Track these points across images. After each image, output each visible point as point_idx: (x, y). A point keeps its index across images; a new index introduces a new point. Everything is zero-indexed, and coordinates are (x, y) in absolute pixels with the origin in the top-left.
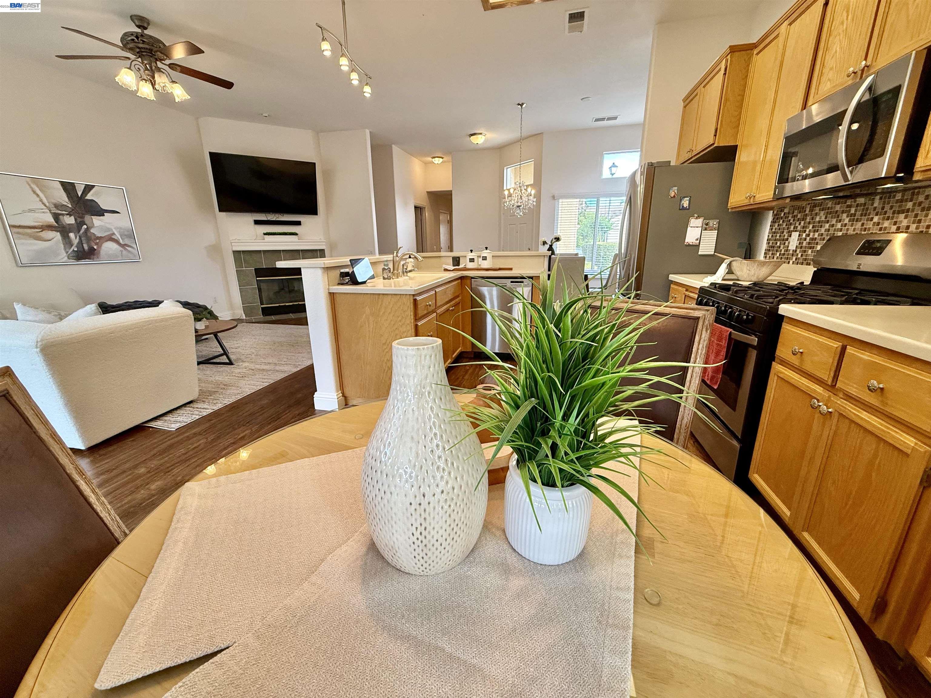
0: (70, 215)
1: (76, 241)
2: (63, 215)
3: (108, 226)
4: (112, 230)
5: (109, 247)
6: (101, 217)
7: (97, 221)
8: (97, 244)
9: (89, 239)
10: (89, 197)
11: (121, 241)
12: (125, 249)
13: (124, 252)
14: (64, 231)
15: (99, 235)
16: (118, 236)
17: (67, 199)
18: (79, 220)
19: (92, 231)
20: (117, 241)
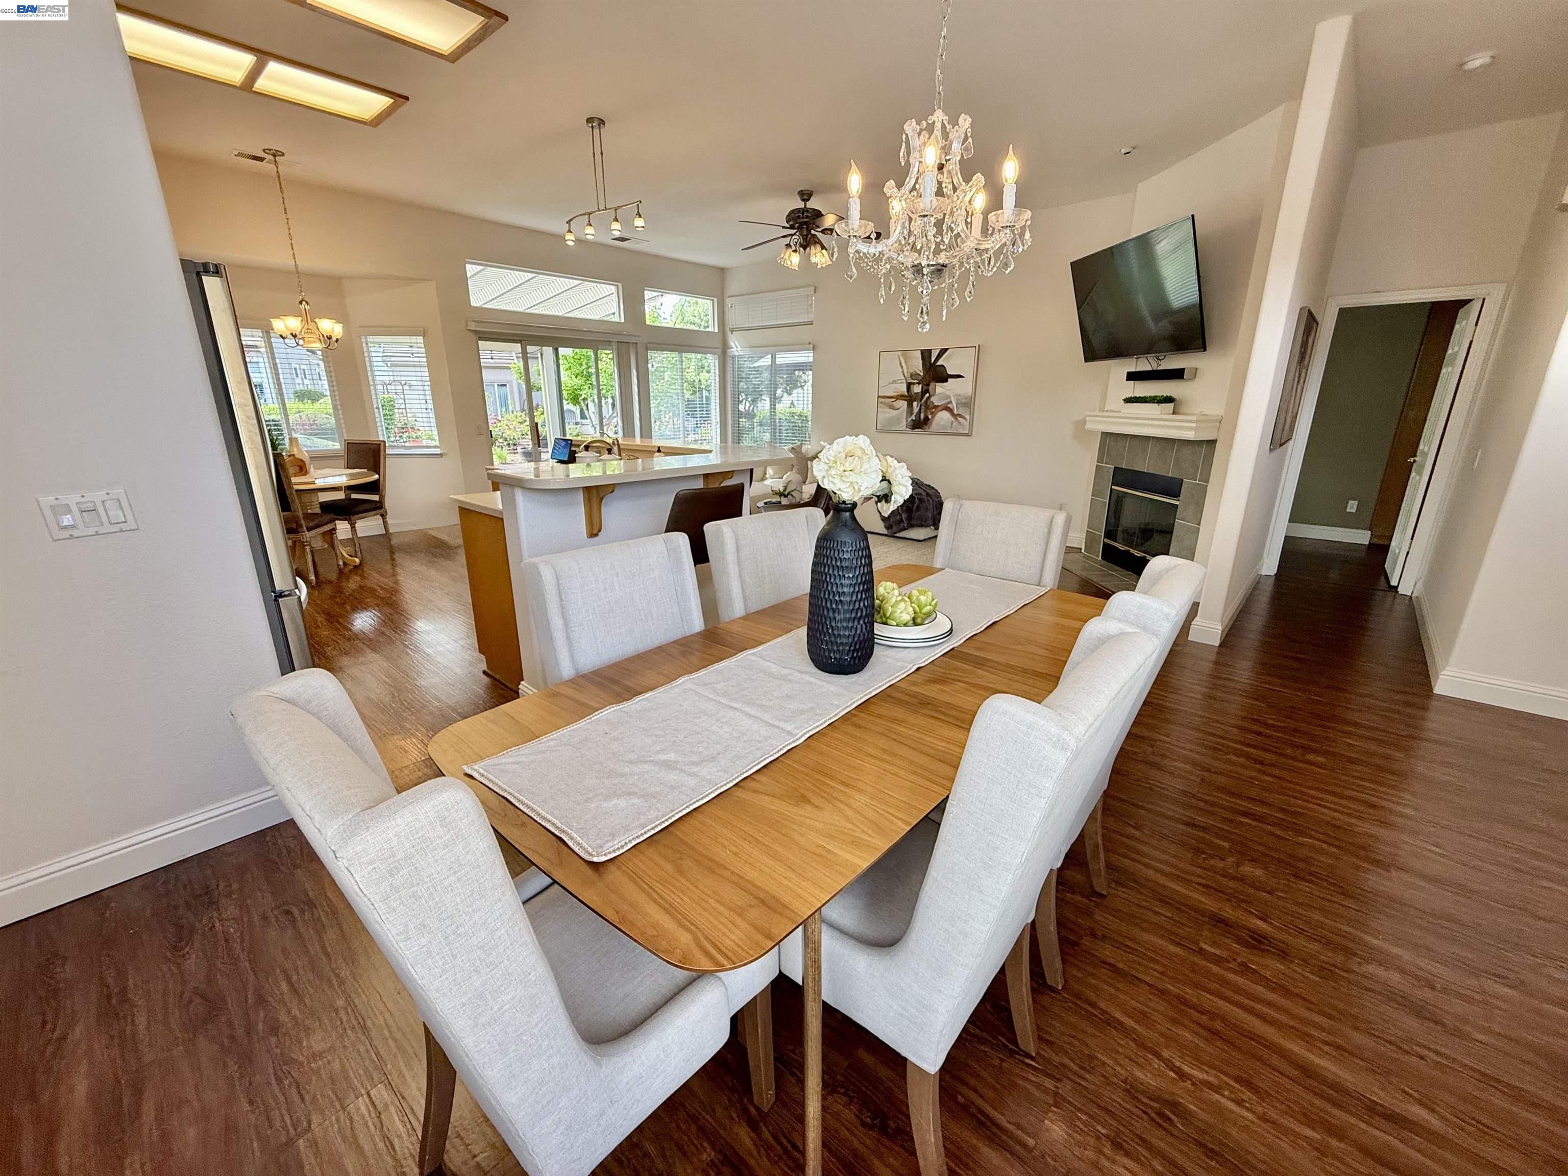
0: (919, 383)
1: (916, 410)
2: (914, 384)
3: (948, 393)
4: (950, 397)
5: (943, 417)
6: (945, 384)
7: (940, 388)
8: (932, 413)
9: (927, 407)
10: (939, 363)
11: (955, 412)
12: (956, 419)
13: (955, 424)
14: (910, 398)
15: (936, 404)
16: (954, 405)
17: (921, 368)
18: (925, 388)
19: (932, 399)
20: (950, 410)
